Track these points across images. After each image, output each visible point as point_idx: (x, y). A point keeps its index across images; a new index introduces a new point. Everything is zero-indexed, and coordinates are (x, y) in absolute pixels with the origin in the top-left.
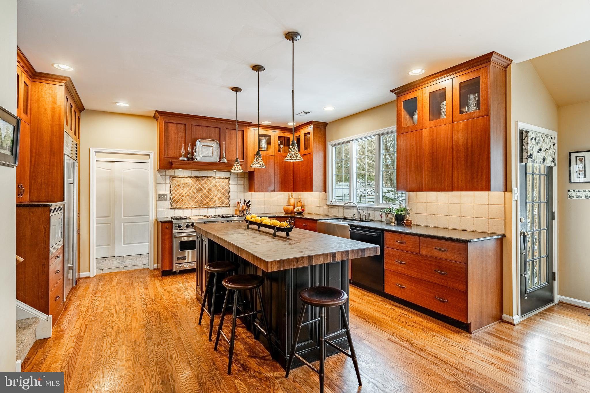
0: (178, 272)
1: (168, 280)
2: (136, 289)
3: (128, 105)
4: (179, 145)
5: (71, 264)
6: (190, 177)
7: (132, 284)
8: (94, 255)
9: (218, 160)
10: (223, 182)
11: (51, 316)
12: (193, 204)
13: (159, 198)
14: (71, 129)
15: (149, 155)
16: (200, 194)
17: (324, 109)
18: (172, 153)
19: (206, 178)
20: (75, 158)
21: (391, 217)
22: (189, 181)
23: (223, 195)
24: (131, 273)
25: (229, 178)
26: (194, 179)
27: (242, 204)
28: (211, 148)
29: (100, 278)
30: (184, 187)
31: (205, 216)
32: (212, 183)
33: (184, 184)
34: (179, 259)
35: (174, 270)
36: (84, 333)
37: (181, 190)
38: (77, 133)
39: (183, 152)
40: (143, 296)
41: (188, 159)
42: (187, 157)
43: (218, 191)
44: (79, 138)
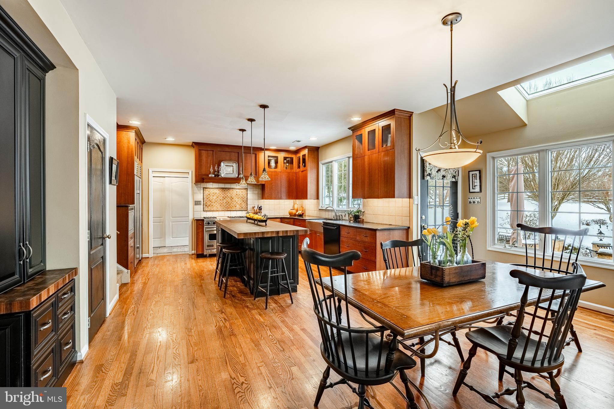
0: (208, 255)
1: (200, 260)
2: (179, 265)
3: (174, 139)
4: (209, 165)
5: (138, 246)
6: (217, 188)
7: (176, 261)
8: (152, 245)
9: (237, 176)
10: (242, 192)
11: (129, 271)
12: (220, 208)
13: (195, 203)
14: (138, 158)
15: (189, 173)
16: (225, 201)
17: (310, 139)
18: (204, 171)
19: (229, 189)
20: (140, 176)
21: (352, 216)
22: (217, 191)
23: (242, 202)
24: (176, 256)
25: (247, 189)
26: (221, 190)
27: (256, 208)
28: (232, 167)
29: (155, 258)
30: (213, 196)
31: (228, 217)
32: (233, 193)
33: (213, 193)
34: (208, 246)
35: (205, 254)
36: (148, 282)
37: (211, 198)
38: (141, 160)
39: (212, 170)
40: (183, 267)
41: (215, 176)
42: (215, 174)
43: (238, 199)
44: (142, 162)
